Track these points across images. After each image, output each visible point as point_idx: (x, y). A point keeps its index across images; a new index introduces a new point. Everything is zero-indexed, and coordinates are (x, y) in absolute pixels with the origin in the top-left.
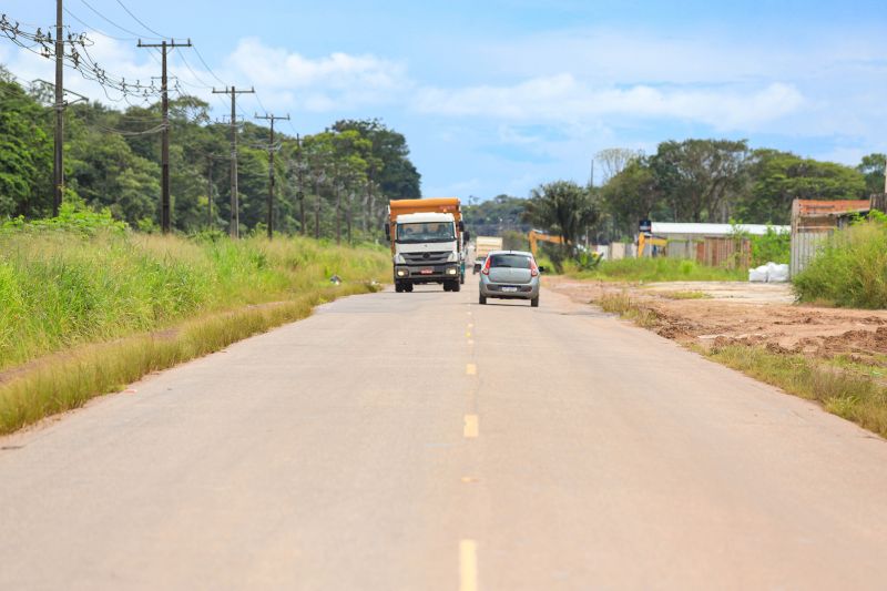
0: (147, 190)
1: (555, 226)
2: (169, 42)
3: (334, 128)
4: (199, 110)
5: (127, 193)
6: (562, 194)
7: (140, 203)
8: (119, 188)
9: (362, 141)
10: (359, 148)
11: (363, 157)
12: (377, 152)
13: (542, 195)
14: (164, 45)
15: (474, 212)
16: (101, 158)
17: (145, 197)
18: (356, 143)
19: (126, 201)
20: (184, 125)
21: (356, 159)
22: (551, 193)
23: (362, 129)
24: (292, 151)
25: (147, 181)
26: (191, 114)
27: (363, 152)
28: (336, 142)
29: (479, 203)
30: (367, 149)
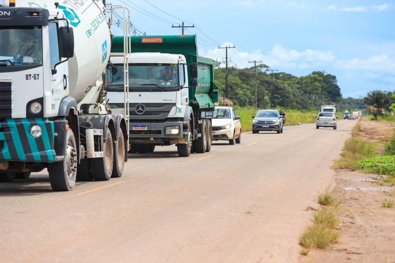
0: (245, 95)
1: (375, 105)
2: (228, 47)
3: (312, 74)
4: (266, 69)
5: (239, 96)
6: (377, 94)
7: (243, 99)
8: (237, 94)
9: (319, 78)
10: (318, 80)
11: (320, 83)
12: (324, 81)
13: (371, 94)
14: (227, 48)
15: (361, 101)
16: (231, 85)
17: (245, 97)
18: (317, 78)
19: (239, 98)
20: (261, 73)
21: (317, 84)
22: (374, 94)
23: (320, 74)
24: (297, 81)
25: (246, 92)
26: (263, 70)
27: (319, 81)
28: (311, 78)
29: (363, 98)
30: (321, 80)
